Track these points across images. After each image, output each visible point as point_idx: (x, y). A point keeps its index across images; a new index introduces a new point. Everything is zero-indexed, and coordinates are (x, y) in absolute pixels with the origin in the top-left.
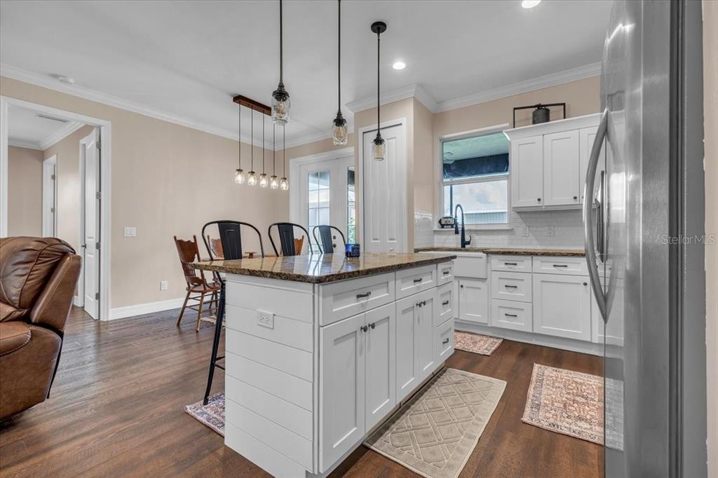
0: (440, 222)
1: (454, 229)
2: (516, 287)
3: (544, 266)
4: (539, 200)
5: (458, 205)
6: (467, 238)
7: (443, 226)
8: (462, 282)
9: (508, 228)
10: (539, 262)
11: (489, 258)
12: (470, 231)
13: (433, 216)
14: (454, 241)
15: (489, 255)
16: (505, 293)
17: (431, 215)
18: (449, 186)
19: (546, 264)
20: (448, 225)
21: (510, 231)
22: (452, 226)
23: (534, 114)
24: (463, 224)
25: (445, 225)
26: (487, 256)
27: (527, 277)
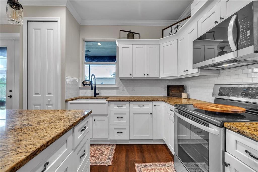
0: (83, 83)
1: (90, 87)
2: (122, 118)
3: (134, 106)
4: (131, 74)
5: (93, 75)
6: (97, 92)
7: (84, 85)
8: (95, 118)
9: (116, 87)
10: (133, 104)
11: (109, 103)
12: (99, 88)
13: (79, 80)
14: (90, 93)
15: (109, 102)
16: (117, 121)
17: (78, 79)
18: (89, 66)
19: (135, 105)
20: (87, 85)
21: (117, 88)
22: (89, 85)
23: (128, 35)
24: (95, 85)
25: (85, 84)
26: (108, 102)
27: (127, 112)
